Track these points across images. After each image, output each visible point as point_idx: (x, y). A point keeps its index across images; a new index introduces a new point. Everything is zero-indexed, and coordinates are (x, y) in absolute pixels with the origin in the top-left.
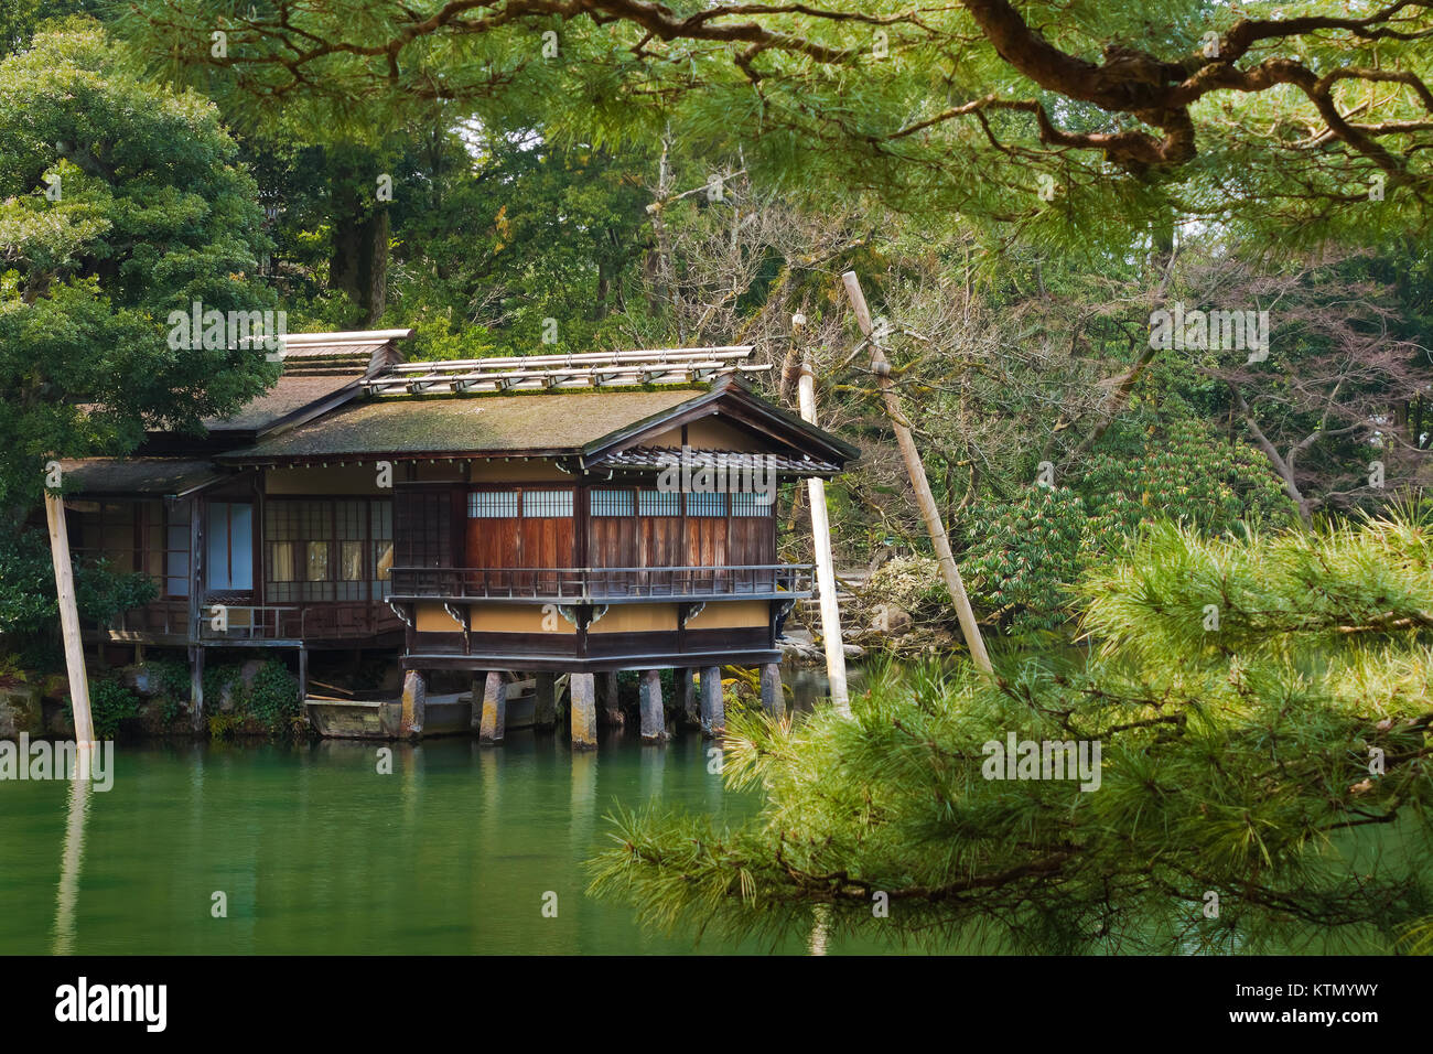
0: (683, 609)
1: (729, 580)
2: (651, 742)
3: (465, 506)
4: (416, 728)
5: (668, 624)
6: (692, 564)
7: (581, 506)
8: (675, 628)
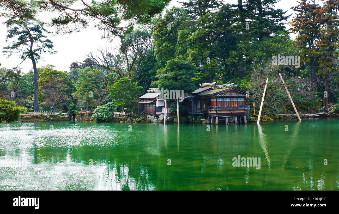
0: (231, 110)
1: (237, 107)
2: (226, 124)
3: (210, 100)
4: (208, 122)
5: (229, 112)
6: (232, 106)
7: (216, 100)
8: (230, 112)
